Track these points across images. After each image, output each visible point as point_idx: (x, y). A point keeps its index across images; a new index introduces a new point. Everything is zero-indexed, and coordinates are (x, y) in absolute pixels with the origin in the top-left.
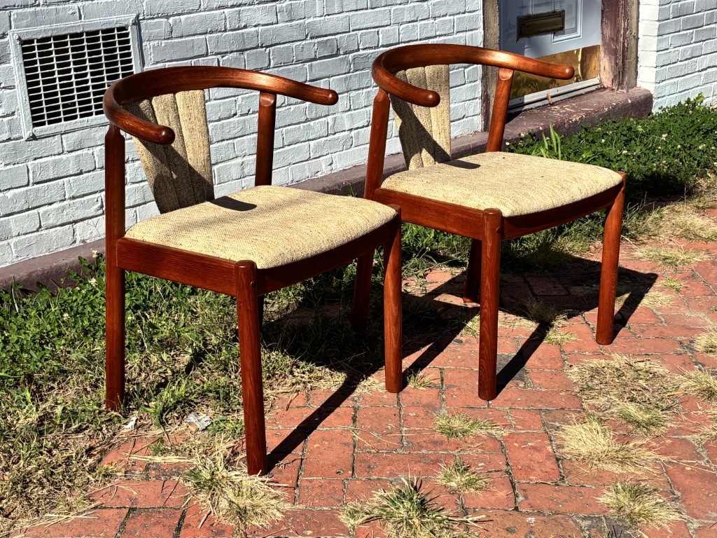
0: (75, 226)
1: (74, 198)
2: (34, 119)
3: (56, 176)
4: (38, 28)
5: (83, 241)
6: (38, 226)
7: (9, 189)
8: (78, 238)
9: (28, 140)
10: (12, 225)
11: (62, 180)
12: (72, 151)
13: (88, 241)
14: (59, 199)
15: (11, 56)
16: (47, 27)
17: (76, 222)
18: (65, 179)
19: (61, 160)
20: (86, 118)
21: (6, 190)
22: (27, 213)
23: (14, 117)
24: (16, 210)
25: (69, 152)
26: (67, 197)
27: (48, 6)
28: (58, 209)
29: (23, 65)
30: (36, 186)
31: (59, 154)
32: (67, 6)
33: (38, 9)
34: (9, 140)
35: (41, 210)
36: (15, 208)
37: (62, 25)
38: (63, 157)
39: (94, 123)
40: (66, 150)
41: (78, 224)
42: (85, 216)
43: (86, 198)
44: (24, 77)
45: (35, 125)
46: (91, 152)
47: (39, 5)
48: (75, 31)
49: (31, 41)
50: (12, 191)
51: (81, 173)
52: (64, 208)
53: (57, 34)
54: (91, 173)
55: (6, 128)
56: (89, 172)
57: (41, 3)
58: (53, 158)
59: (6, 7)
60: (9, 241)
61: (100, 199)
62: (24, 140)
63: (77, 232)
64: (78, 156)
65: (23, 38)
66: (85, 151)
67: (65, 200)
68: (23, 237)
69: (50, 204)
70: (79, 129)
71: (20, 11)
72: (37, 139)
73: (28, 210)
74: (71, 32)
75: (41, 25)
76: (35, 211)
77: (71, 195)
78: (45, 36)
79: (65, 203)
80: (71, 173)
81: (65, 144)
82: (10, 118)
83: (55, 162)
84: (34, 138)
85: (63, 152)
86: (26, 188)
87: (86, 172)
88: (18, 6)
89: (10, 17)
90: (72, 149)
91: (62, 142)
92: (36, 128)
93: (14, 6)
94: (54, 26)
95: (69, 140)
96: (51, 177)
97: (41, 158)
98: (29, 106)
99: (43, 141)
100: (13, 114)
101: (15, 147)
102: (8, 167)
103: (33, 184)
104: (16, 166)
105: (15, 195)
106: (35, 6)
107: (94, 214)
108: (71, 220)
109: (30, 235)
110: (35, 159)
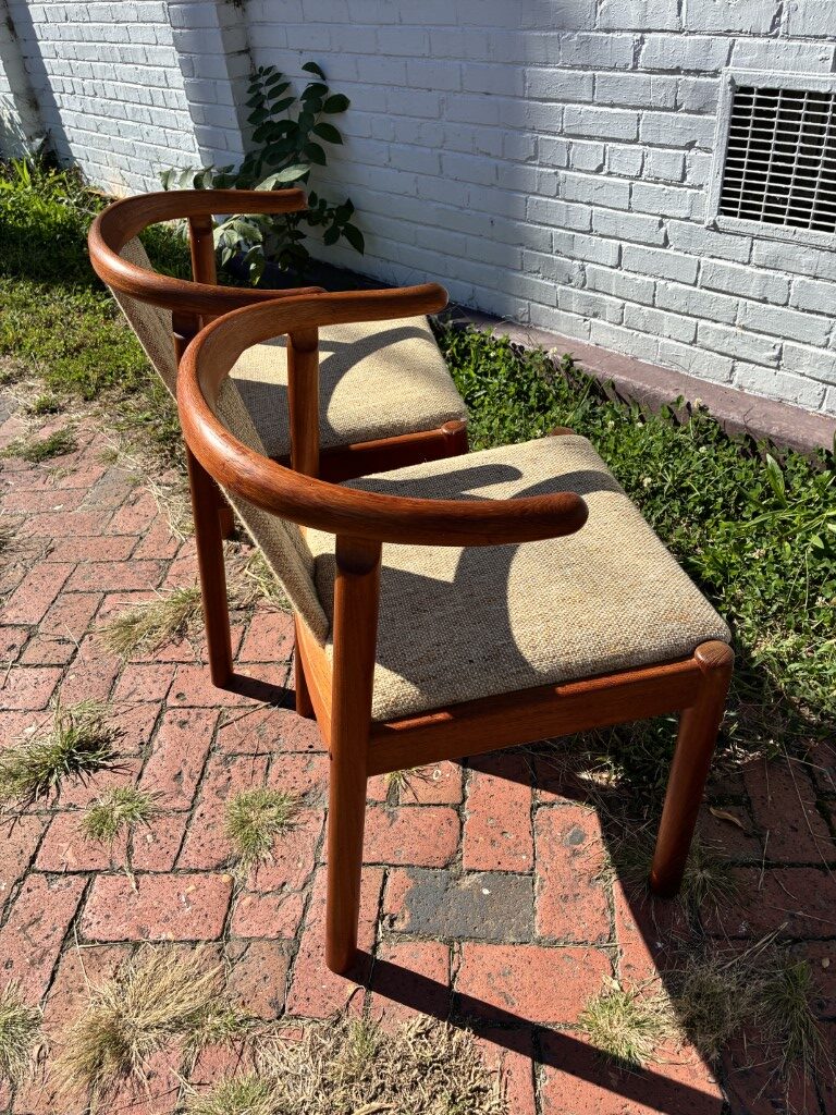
0: (736, 364)
1: (744, 328)
2: (723, 203)
3: (730, 290)
4: (764, 72)
5: (740, 387)
6: (692, 339)
7: (674, 280)
8: (736, 380)
9: (707, 228)
10: (665, 321)
11: (737, 298)
12: (762, 267)
13: (746, 391)
14: (725, 320)
15: (718, 105)
16: (778, 73)
17: (740, 359)
18: (742, 300)
19: (743, 271)
20: (794, 228)
21: (669, 279)
22: (685, 318)
23: (701, 192)
24: (673, 308)
25: (758, 266)
26: (736, 323)
27: (789, 39)
28: (721, 331)
29: (727, 123)
30: (703, 291)
31: (745, 264)
32: (819, 45)
33: (773, 41)
34: (687, 219)
35: (702, 323)
36: (672, 305)
37: (801, 75)
38: (748, 269)
39: (804, 239)
40: (754, 261)
41: (741, 363)
42: (751, 358)
43: (761, 336)
44: (725, 140)
45: (722, 212)
46: (787, 278)
47: (775, 36)
48: (816, 89)
49: (749, 90)
50: (675, 284)
51: (765, 301)
52: (727, 335)
53: (788, 88)
54: (779, 308)
55: (687, 203)
56: (777, 304)
57: (781, 34)
58: (735, 265)
59: (729, 31)
60: (659, 339)
61: (778, 348)
62: (703, 226)
63: (738, 372)
64: (766, 277)
65: (740, 83)
66: (780, 274)
67: (734, 325)
68: (674, 343)
69: (716, 322)
70: (779, 240)
71: (748, 40)
72: (721, 232)
73: (688, 315)
74: (811, 89)
75: (769, 68)
76: (695, 320)
77: (742, 324)
78: (769, 86)
79: (733, 329)
80: (751, 294)
81: (754, 253)
82: (696, 191)
83: (733, 271)
84: (715, 227)
85: (749, 262)
86: (691, 288)
87: (772, 303)
88: (746, 33)
89: (731, 47)
90: (761, 263)
91: (751, 249)
92: (722, 217)
93: (741, 31)
94: (787, 74)
95: (763, 249)
96: (724, 289)
97: (720, 258)
98: (719, 184)
99: (728, 237)
100: (701, 187)
101: (691, 229)
102: (678, 253)
103: (702, 287)
104: (687, 255)
105: (676, 290)
106: (770, 37)
107: (764, 362)
108: (732, 353)
109: (681, 344)
110: (712, 257)
